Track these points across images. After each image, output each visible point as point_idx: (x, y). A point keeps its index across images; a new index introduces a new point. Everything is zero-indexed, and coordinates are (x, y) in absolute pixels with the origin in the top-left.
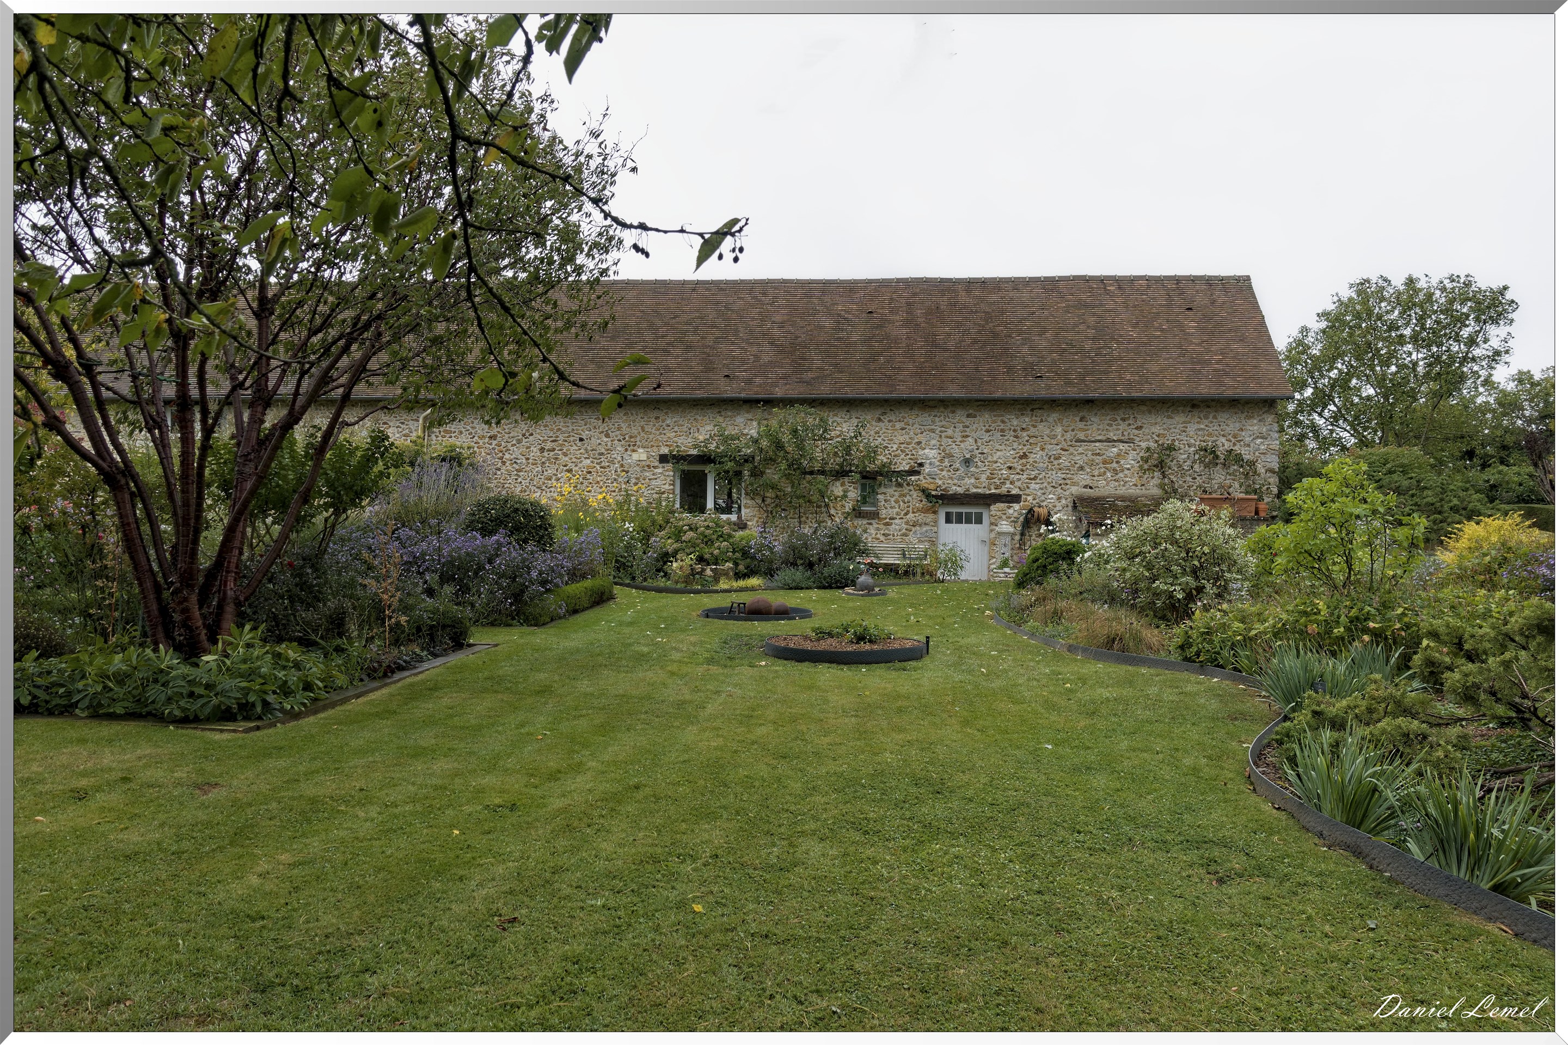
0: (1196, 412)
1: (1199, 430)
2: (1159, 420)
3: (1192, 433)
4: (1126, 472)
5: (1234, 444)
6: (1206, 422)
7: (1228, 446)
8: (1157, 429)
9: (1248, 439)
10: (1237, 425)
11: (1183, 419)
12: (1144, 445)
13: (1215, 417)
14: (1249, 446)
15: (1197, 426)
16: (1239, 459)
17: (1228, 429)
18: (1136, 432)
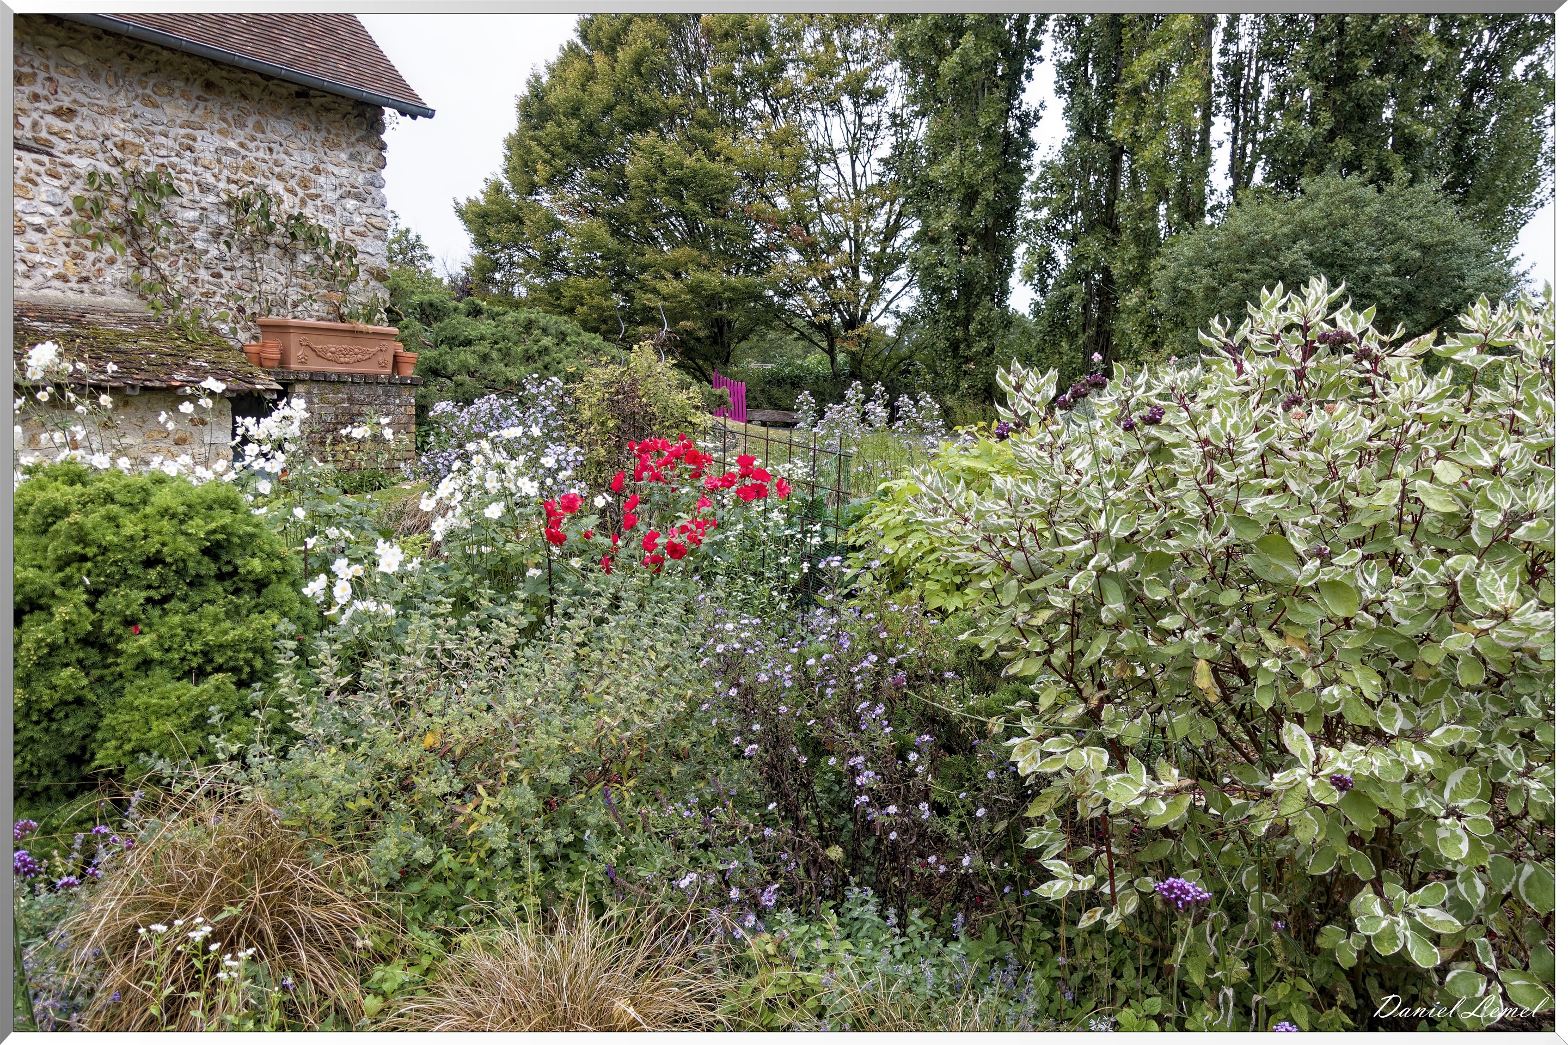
0: (214, 105)
1: (228, 151)
2: (121, 102)
3: (208, 157)
4: (32, 236)
5: (303, 203)
6: (241, 134)
7: (289, 205)
8: (115, 127)
9: (331, 196)
10: (309, 156)
11: (184, 115)
12: (82, 164)
13: (259, 128)
14: (332, 211)
15: (218, 141)
16: (315, 239)
17: (289, 163)
18: (58, 124)
